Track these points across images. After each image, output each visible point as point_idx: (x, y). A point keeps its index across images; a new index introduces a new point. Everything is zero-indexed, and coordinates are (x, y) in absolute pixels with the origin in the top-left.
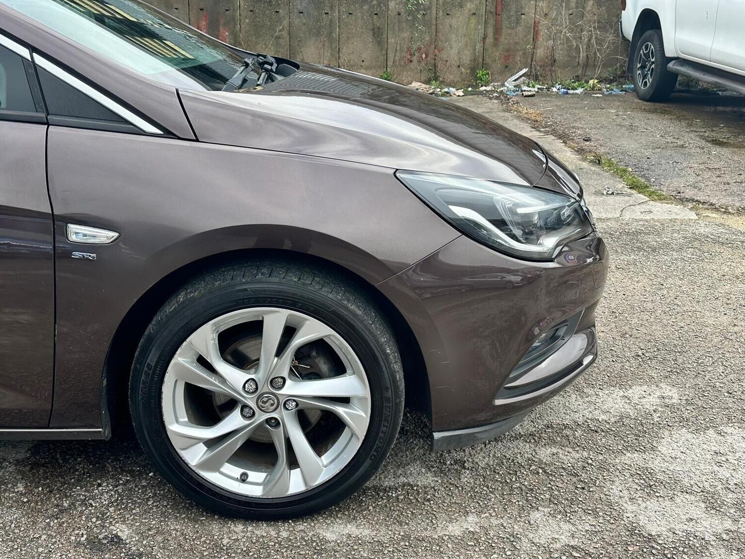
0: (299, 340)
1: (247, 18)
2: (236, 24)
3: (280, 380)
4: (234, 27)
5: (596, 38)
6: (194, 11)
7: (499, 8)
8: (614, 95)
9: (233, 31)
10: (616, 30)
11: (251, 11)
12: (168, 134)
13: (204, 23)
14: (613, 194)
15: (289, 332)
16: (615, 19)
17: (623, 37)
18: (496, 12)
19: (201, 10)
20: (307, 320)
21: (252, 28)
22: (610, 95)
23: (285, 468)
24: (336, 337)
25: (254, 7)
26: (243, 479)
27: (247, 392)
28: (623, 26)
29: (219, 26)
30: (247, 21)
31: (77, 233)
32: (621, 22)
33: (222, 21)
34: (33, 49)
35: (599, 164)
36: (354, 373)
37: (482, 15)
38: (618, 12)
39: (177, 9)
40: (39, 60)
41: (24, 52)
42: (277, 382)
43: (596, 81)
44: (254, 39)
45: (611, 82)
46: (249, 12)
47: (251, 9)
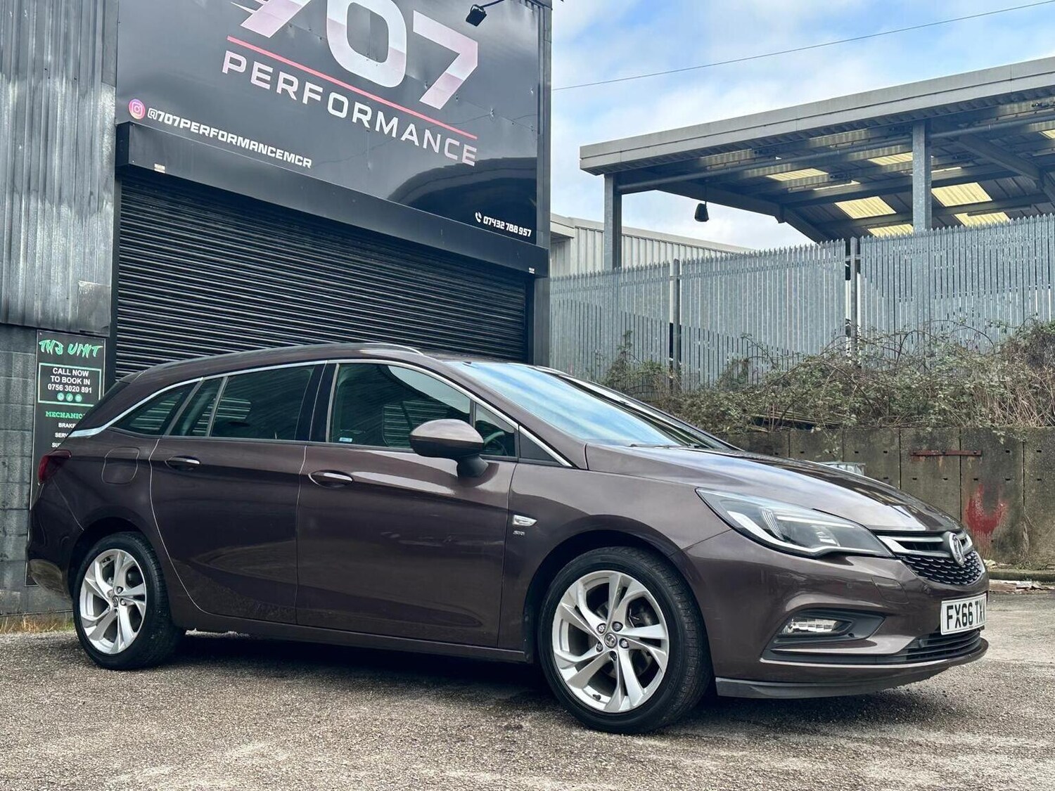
0: (630, 596)
1: (1033, 488)
2: (1018, 496)
3: (618, 625)
4: (1016, 500)
6: (967, 481)
9: (1015, 504)
11: (1038, 480)
13: (978, 495)
15: (623, 590)
19: (975, 479)
20: (632, 580)
21: (1039, 501)
25: (1043, 474)
26: (598, 698)
27: (600, 632)
29: (998, 498)
30: (1033, 491)
33: (1001, 493)
34: (520, 424)
36: (660, 624)
39: (946, 479)
42: (617, 626)
44: (1042, 513)
46: (1037, 482)
47: (1039, 478)
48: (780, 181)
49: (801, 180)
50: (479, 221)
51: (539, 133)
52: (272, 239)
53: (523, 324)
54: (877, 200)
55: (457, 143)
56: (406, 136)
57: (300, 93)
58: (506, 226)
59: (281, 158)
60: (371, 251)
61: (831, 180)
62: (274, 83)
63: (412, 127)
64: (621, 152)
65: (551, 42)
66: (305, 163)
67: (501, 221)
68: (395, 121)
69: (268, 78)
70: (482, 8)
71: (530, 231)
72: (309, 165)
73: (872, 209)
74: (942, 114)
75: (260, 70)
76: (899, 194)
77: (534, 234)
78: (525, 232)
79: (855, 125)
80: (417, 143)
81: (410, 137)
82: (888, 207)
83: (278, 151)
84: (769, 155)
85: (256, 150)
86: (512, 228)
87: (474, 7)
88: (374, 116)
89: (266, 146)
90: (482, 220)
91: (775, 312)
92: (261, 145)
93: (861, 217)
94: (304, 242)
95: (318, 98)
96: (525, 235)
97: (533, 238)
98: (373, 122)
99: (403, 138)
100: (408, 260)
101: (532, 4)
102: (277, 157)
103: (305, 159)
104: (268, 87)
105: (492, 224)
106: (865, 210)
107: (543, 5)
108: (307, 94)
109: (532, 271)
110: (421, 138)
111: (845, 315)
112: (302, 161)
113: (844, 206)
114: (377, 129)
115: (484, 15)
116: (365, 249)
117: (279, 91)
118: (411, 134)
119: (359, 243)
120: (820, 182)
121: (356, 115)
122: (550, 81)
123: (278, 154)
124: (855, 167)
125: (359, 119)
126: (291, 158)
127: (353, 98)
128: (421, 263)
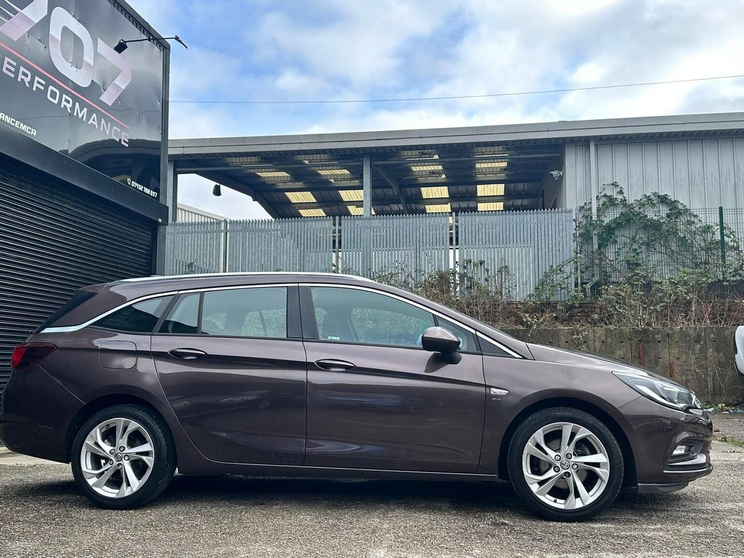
0: (577, 437)
5: (719, 373)
7: (641, 353)
8: (738, 413)
10: (733, 369)
12: (524, 358)
14: (734, 452)
15: (573, 435)
16: (731, 361)
17: (739, 372)
18: (639, 357)
20: (581, 428)
22: (736, 412)
23: (573, 497)
24: (593, 436)
26: (555, 501)
27: (557, 460)
28: (738, 366)
31: (494, 391)
32: (736, 362)
34: (476, 330)
35: (725, 441)
36: (601, 453)
37: (629, 359)
38: (733, 357)
40: (478, 334)
41: (473, 331)
42: (568, 456)
43: (723, 405)
45: (735, 405)
48: (261, 177)
49: (274, 177)
50: (129, 184)
51: (162, 130)
52: (8, 184)
53: (149, 255)
54: (309, 193)
55: (119, 130)
56: (91, 121)
57: (31, 83)
58: (143, 189)
59: (18, 127)
60: (68, 199)
61: (292, 179)
62: (16, 73)
63: (94, 115)
64: (183, 147)
65: (169, 73)
66: (32, 132)
67: (141, 185)
68: (85, 110)
69: (13, 69)
70: (125, 42)
71: (156, 193)
72: (35, 134)
73: (304, 198)
74: (380, 151)
75: (8, 63)
76: (321, 192)
77: (158, 195)
78: (153, 194)
79: (320, 151)
80: (97, 127)
81: (93, 122)
82: (313, 197)
83: (17, 122)
84: (270, 161)
85: (3, 120)
86: (147, 191)
87: (121, 41)
88: (74, 105)
89: (10, 118)
90: (131, 183)
91: (290, 256)
92: (7, 117)
93: (297, 202)
94: (27, 188)
95: (42, 88)
96: (154, 196)
97: (158, 198)
98: (73, 108)
99: (89, 123)
100: (87, 206)
101: (160, 46)
102: (16, 126)
103: (33, 130)
104: (12, 76)
105: (136, 187)
106: (300, 199)
107: (166, 48)
108: (36, 84)
109: (160, 220)
110: (99, 124)
111: (332, 261)
112: (31, 131)
113: (289, 195)
114: (75, 114)
115: (126, 47)
116: (63, 197)
117: (19, 80)
118: (94, 120)
119: (60, 192)
120: (285, 180)
121: (64, 103)
122: (168, 97)
123: (16, 124)
124: (306, 173)
125: (65, 106)
126: (24, 127)
127: (63, 91)
128: (95, 209)
